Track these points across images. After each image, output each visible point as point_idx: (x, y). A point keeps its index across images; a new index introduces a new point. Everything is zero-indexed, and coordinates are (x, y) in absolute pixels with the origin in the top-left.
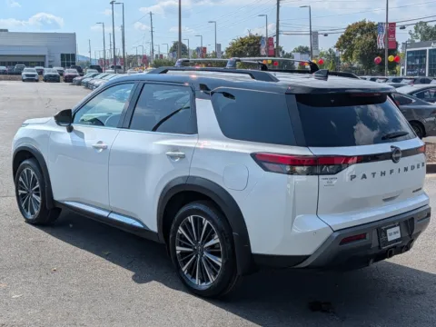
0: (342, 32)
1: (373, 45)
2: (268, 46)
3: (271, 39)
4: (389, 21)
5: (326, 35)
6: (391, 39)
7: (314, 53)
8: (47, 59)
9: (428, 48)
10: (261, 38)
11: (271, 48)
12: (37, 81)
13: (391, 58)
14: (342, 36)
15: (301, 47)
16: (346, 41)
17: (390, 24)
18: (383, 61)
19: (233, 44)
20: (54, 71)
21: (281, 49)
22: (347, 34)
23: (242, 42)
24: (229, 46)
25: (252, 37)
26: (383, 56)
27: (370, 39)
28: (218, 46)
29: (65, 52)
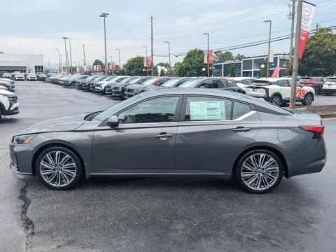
2: (147, 61)
6: (211, 58)
8: (27, 69)
9: (223, 64)
10: (143, 58)
11: (149, 63)
12: (24, 80)
14: (186, 58)
17: (210, 51)
19: (128, 61)
20: (33, 74)
22: (188, 56)
23: (134, 61)
25: (138, 58)
27: (199, 59)
29: (37, 65)
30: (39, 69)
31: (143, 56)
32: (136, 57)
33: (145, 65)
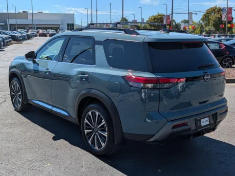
0: (205, 12)
1: (220, 19)
2: (167, 20)
3: (169, 16)
4: (229, 7)
5: (196, 14)
6: (229, 16)
7: (191, 23)
8: (61, 26)
10: (163, 15)
11: (169, 20)
13: (229, 25)
14: (204, 15)
15: (185, 20)
16: (206, 17)
17: (229, 8)
18: (225, 27)
19: (150, 18)
21: (174, 21)
22: (207, 13)
23: (154, 18)
24: (148, 20)
25: (159, 15)
26: (225, 24)
27: (218, 16)
28: (143, 19)
29: (69, 23)
30: (71, 27)
31: (163, 14)
32: (157, 14)
33: (165, 23)
